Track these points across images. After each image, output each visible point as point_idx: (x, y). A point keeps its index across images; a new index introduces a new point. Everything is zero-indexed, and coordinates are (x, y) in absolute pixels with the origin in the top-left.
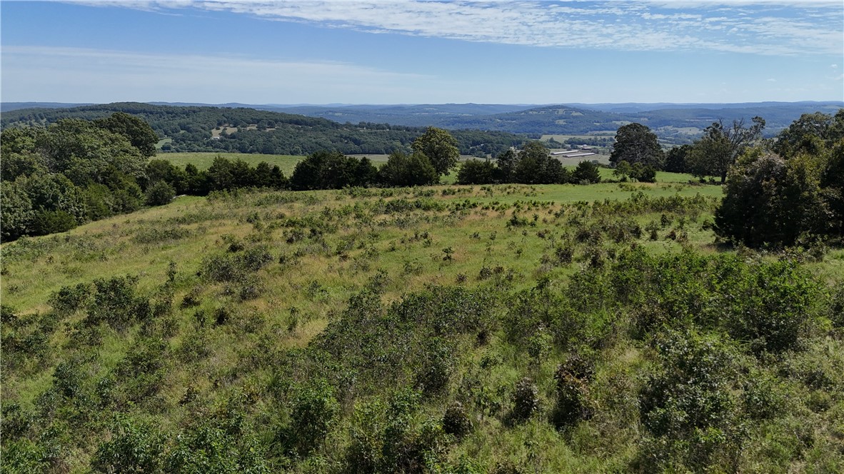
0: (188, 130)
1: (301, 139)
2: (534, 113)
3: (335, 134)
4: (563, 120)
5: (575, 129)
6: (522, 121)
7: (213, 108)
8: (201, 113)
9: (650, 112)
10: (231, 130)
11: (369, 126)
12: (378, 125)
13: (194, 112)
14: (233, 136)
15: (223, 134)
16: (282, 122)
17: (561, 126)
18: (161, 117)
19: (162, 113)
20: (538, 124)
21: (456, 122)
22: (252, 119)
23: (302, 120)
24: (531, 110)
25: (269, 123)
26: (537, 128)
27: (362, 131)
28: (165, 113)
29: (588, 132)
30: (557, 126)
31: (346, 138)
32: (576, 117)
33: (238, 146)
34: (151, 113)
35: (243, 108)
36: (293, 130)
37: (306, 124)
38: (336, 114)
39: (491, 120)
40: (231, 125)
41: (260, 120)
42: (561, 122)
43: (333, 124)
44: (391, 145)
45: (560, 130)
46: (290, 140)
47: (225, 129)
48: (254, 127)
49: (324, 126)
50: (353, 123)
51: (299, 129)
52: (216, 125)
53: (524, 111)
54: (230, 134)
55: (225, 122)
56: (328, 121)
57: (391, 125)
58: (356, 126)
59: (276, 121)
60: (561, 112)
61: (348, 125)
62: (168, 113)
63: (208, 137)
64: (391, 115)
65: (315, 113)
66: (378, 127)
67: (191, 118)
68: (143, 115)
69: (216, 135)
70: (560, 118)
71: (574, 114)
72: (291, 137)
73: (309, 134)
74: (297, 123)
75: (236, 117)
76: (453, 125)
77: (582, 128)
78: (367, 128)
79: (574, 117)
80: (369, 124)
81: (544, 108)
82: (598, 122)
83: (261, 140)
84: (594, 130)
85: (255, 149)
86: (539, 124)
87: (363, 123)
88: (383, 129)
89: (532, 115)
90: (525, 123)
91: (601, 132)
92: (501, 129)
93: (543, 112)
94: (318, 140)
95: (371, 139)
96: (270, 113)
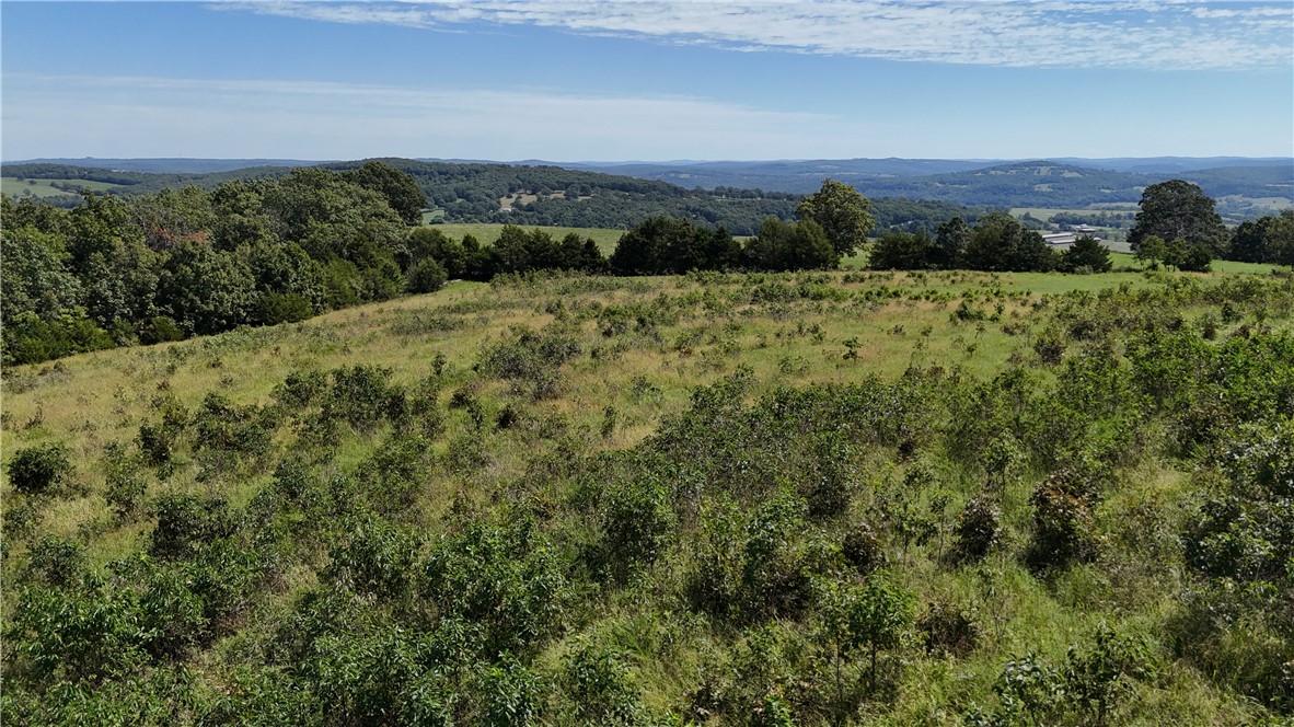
0: (467, 197)
1: (628, 213)
2: (999, 172)
3: (678, 205)
4: (1047, 185)
5: (1068, 200)
6: (979, 186)
7: (504, 167)
8: (487, 174)
9: (1201, 172)
10: (528, 199)
11: (730, 193)
12: (744, 192)
13: (477, 172)
14: (530, 208)
15: (516, 205)
16: (601, 187)
17: (1043, 194)
18: (430, 179)
19: (432, 173)
20: (1004, 190)
21: (869, 186)
22: (558, 182)
23: (630, 185)
24: (994, 169)
25: (583, 189)
26: (1003, 197)
27: (719, 200)
28: (436, 173)
29: (1088, 204)
30: (1037, 193)
31: (694, 211)
32: (1071, 180)
33: (538, 222)
34: (418, 173)
35: (545, 167)
36: (616, 198)
37: (636, 190)
38: (681, 176)
39: (926, 184)
40: (528, 192)
41: (571, 183)
42: (1045, 188)
43: (676, 189)
44: (762, 221)
45: (1041, 201)
46: (612, 213)
47: (519, 197)
48: (561, 195)
49: (662, 192)
50: (706, 188)
51: (626, 198)
52: (506, 191)
53: (983, 171)
54: (525, 204)
55: (520, 187)
56: (668, 186)
57: (765, 191)
58: (710, 193)
59: (593, 186)
60: (1044, 171)
61: (698, 192)
62: (440, 173)
63: (495, 209)
64: (764, 176)
65: (651, 174)
66: (744, 194)
67: (472, 181)
69: (506, 206)
70: (1043, 181)
71: (1067, 175)
72: (613, 210)
73: (640, 205)
74: (623, 188)
75: (536, 180)
77: (1080, 199)
78: (727, 196)
79: (1066, 180)
80: (730, 190)
81: (1015, 165)
82: (1108, 188)
84: (1101, 201)
86: (1006, 190)
87: (722, 188)
88: (752, 197)
89: (995, 176)
90: (984, 189)
91: (1114, 205)
92: (942, 199)
93: (1014, 172)
94: (654, 214)
95: (733, 213)
96: (585, 174)
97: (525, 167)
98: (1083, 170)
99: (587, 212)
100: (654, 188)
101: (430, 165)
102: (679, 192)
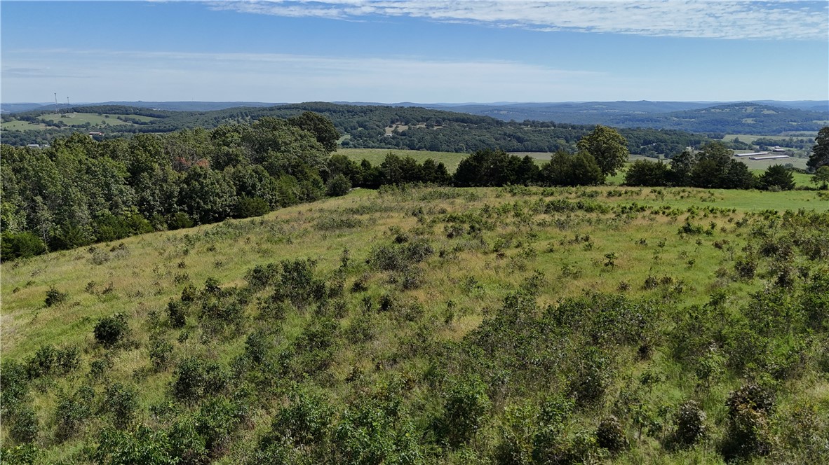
0: (365, 127)
1: (466, 137)
2: (717, 110)
3: (499, 132)
4: (751, 119)
5: (766, 130)
6: (703, 119)
7: (388, 107)
8: (377, 112)
10: (402, 128)
11: (533, 124)
12: (542, 123)
13: (371, 111)
14: (403, 134)
15: (395, 132)
16: (449, 120)
17: (749, 125)
18: (342, 115)
19: (343, 112)
20: (721, 122)
21: (626, 119)
22: (422, 117)
23: (468, 119)
24: (714, 108)
25: (437, 122)
26: (719, 127)
27: (526, 129)
28: (346, 112)
29: (781, 132)
30: (744, 124)
31: (509, 136)
32: (768, 115)
33: (408, 143)
34: (335, 111)
35: (414, 107)
36: (459, 128)
37: (472, 123)
38: (502, 112)
39: (666, 118)
40: (403, 123)
41: (430, 118)
42: (750, 121)
43: (497, 122)
44: (555, 143)
45: (747, 129)
46: (456, 137)
47: (397, 127)
48: (423, 125)
49: (489, 124)
50: (517, 121)
51: (465, 127)
52: (389, 123)
53: (705, 109)
54: (401, 131)
55: (398, 120)
56: (493, 119)
57: (557, 122)
58: (520, 124)
59: (444, 120)
60: (750, 110)
61: (512, 123)
62: (348, 111)
63: (382, 134)
64: (556, 112)
65: (481, 112)
66: (543, 125)
67: (368, 117)
68: (327, 114)
69: (389, 132)
70: (748, 116)
71: (766, 112)
72: (456, 135)
73: (474, 132)
74: (463, 121)
75: (408, 116)
76: (623, 123)
77: (774, 128)
78: (531, 126)
79: (765, 116)
80: (533, 122)
81: (729, 106)
82: (795, 121)
83: (428, 137)
84: (790, 130)
85: (423, 146)
87: (528, 121)
88: (548, 126)
89: (715, 113)
90: (706, 122)
91: (798, 133)
92: (677, 128)
93: (728, 110)
94: (482, 138)
95: (535, 137)
96: (439, 112)
97: (401, 108)
98: (776, 109)
99: (439, 136)
100: (483, 121)
101: (342, 106)
102: (500, 123)
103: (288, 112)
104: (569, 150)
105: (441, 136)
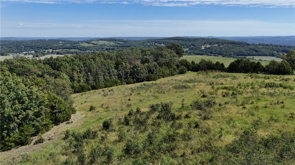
0: (194, 46)
1: (234, 50)
3: (248, 48)
7: (203, 38)
8: (199, 40)
10: (208, 46)
11: (263, 45)
13: (197, 40)
14: (209, 48)
15: (205, 47)
16: (227, 43)
18: (186, 41)
19: (186, 40)
22: (216, 42)
23: (235, 43)
25: (222, 44)
27: (259, 47)
28: (187, 40)
31: (252, 49)
33: (210, 51)
34: (183, 40)
35: (213, 38)
36: (231, 46)
37: (236, 44)
38: (249, 40)
40: (209, 44)
41: (219, 42)
44: (272, 53)
46: (229, 50)
47: (206, 46)
48: (216, 45)
49: (243, 45)
51: (233, 46)
52: (203, 44)
54: (208, 47)
55: (207, 43)
56: (245, 43)
57: (273, 44)
58: (257, 45)
59: (225, 43)
61: (254, 44)
63: (200, 48)
64: (273, 40)
65: (241, 40)
66: (267, 45)
67: (195, 42)
68: (181, 41)
69: (203, 48)
73: (237, 48)
74: (233, 43)
75: (211, 42)
78: (262, 46)
80: (263, 44)
83: (218, 50)
85: (216, 53)
87: (261, 44)
88: (269, 46)
94: (240, 50)
95: (263, 50)
96: (223, 40)
97: (208, 38)
100: (241, 43)
101: (186, 38)
102: (248, 45)
103: (167, 40)
104: (278, 55)
105: (223, 49)
